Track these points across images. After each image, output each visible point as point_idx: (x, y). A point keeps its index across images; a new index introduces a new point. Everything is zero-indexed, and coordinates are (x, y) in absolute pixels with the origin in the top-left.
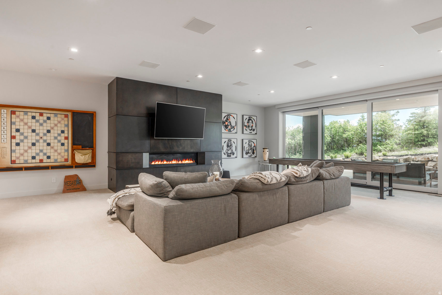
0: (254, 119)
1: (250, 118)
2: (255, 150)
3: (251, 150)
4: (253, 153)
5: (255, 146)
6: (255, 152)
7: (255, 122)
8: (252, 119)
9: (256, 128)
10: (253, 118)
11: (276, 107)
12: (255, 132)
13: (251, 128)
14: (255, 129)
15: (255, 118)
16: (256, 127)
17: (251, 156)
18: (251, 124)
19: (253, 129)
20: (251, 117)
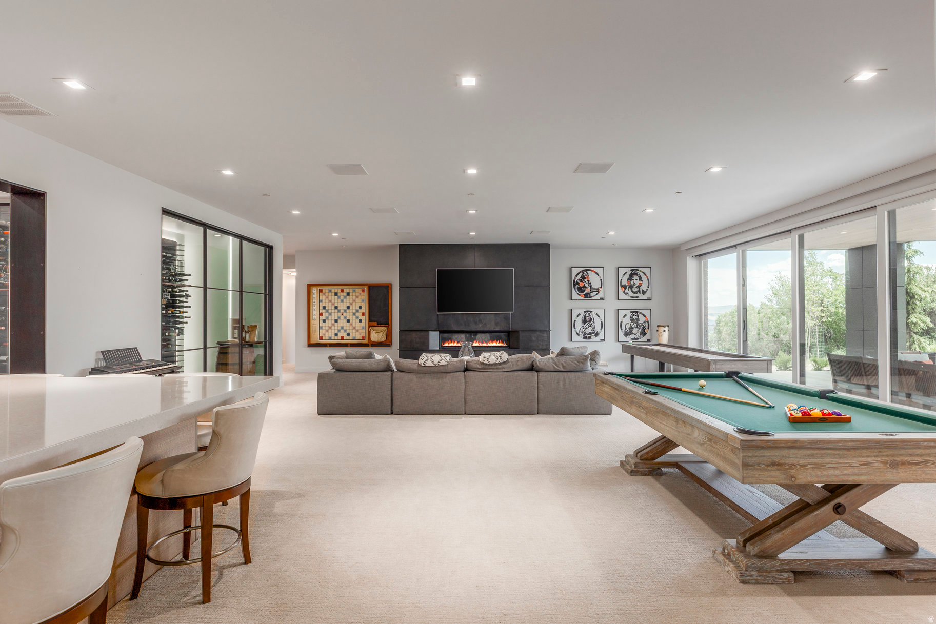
0: (643, 273)
1: (635, 272)
2: (648, 328)
3: (636, 329)
4: (644, 334)
5: (648, 321)
6: (648, 332)
7: (647, 277)
8: (639, 273)
9: (649, 289)
10: (641, 271)
11: (683, 248)
12: (647, 295)
13: (638, 290)
14: (647, 290)
15: (647, 271)
16: (648, 287)
17: (639, 339)
18: (637, 283)
19: (643, 291)
20: (638, 270)
